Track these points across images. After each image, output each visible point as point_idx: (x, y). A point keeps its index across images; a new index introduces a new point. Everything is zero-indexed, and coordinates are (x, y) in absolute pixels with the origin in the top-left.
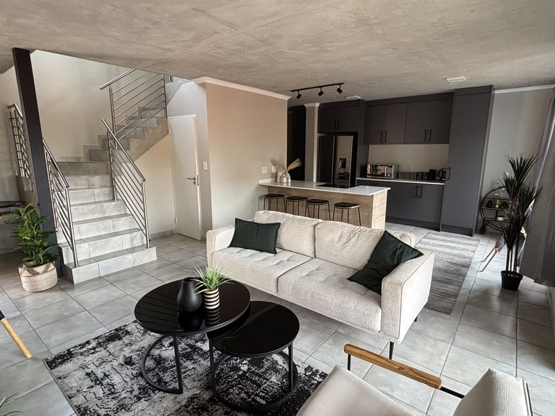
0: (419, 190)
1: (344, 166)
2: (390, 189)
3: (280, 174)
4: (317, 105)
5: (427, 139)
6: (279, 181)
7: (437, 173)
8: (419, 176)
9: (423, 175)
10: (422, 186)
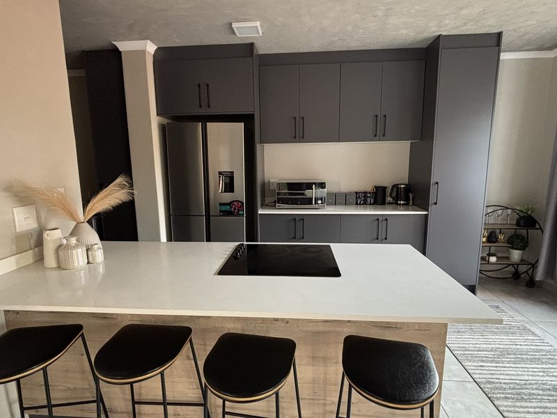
1: (229, 187)
3: (53, 238)
4: (151, 48)
5: (379, 132)
6: (50, 260)
8: (361, 198)
9: (366, 197)
10: (386, 219)
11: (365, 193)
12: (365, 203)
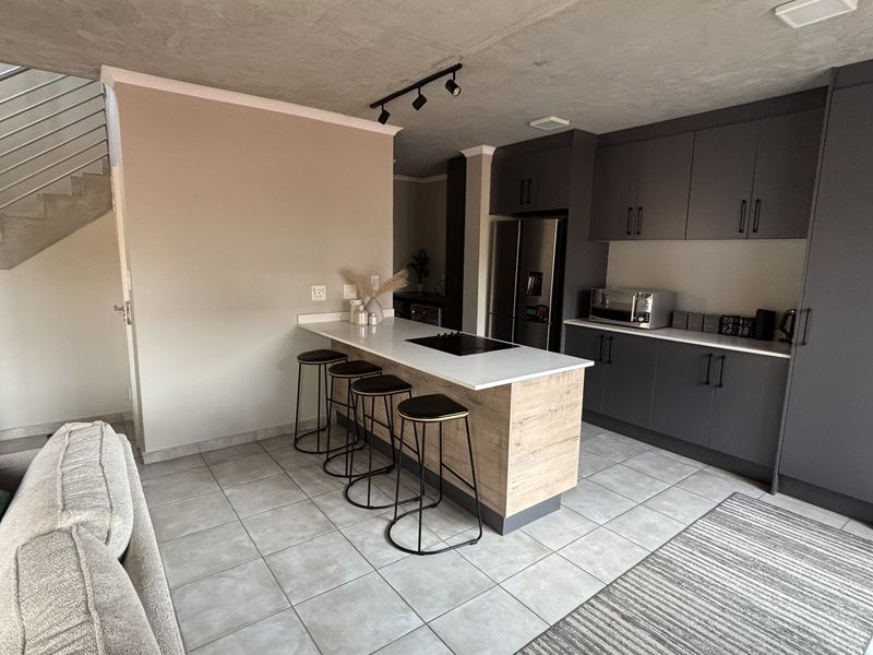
0: (717, 365)
2: (592, 363)
4: (489, 151)
5: (748, 226)
7: (779, 323)
8: (728, 326)
9: (736, 324)
10: (724, 354)
11: (738, 317)
12: (735, 334)
